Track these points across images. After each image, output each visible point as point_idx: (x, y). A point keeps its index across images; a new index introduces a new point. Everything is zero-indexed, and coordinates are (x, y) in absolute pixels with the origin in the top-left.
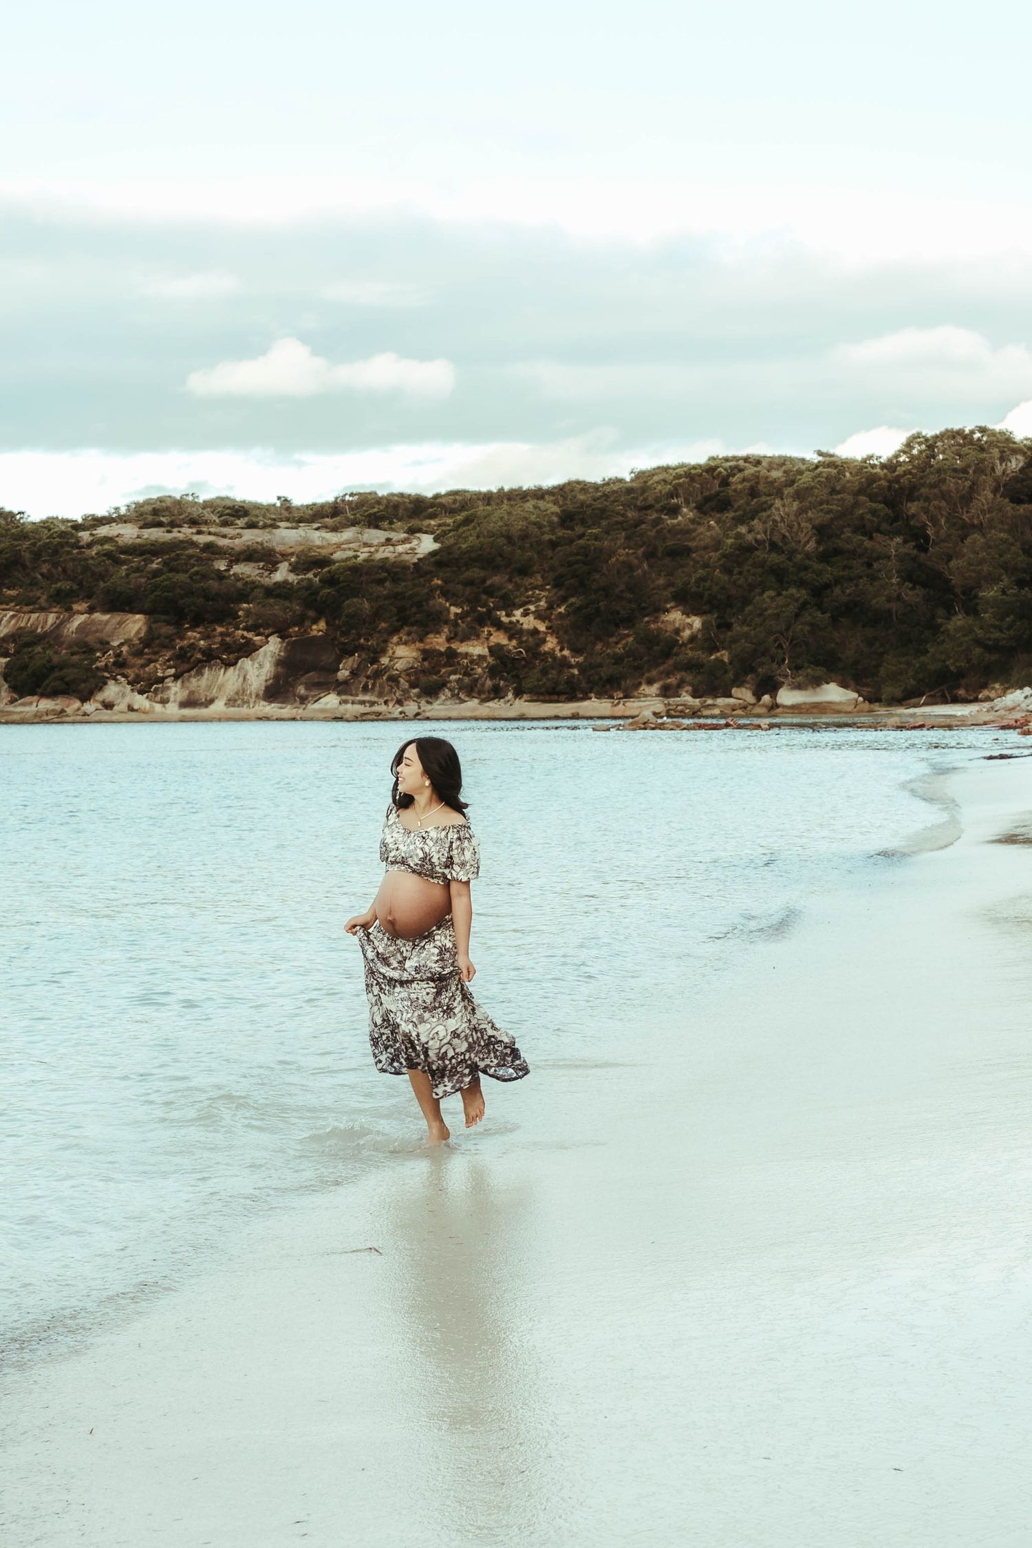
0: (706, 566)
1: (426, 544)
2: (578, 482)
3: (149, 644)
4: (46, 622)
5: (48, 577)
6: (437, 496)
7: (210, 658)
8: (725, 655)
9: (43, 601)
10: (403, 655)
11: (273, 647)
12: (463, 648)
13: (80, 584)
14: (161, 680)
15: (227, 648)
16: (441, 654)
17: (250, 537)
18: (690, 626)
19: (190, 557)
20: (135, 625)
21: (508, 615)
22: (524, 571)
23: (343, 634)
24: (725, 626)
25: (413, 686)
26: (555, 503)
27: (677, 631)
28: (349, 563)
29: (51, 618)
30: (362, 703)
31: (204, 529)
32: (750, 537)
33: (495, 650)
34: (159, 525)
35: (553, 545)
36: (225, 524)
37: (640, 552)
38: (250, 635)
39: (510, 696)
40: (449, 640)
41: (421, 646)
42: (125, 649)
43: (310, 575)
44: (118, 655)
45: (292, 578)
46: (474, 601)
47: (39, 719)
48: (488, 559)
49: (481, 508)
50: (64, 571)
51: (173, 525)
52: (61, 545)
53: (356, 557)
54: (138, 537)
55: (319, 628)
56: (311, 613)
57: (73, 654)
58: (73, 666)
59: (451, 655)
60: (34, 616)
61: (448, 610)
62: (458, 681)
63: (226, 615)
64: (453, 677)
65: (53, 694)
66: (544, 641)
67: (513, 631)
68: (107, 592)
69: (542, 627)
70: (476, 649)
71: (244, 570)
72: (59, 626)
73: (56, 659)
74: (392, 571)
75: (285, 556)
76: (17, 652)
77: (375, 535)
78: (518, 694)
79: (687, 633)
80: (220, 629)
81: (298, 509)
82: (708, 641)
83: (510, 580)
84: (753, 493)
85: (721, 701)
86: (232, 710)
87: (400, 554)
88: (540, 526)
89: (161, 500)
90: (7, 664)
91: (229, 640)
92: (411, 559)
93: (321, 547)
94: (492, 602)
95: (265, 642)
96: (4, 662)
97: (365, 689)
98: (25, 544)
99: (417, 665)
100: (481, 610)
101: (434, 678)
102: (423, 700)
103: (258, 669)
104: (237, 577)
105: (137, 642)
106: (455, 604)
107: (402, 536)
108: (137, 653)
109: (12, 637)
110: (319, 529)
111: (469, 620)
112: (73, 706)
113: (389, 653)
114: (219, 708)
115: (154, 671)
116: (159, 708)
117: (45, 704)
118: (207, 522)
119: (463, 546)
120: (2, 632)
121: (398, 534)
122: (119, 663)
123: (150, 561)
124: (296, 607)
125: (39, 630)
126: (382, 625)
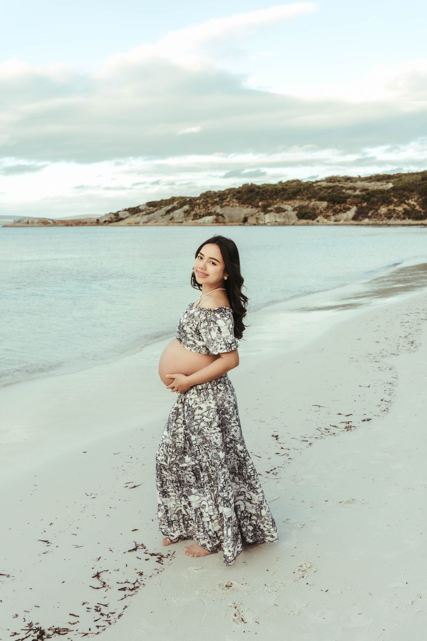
1: (390, 185)
3: (327, 208)
5: (306, 194)
6: (394, 175)
7: (340, 211)
9: (305, 198)
10: (383, 210)
11: (354, 209)
12: (397, 208)
13: (313, 195)
14: (330, 216)
15: (344, 209)
16: (392, 210)
17: (351, 184)
19: (338, 189)
20: (325, 204)
21: (408, 201)
22: (412, 191)
23: (370, 206)
25: (385, 217)
26: (421, 175)
28: (373, 190)
29: (307, 203)
30: (374, 221)
31: (341, 183)
33: (405, 209)
34: (331, 182)
35: (419, 185)
36: (346, 181)
38: (350, 206)
39: (407, 219)
40: (394, 207)
41: (387, 208)
42: (322, 209)
43: (364, 193)
44: (321, 210)
45: (360, 193)
46: (400, 198)
47: (304, 224)
48: (404, 189)
49: (404, 177)
50: (310, 192)
51: (334, 182)
52: (310, 187)
53: (374, 189)
54: (327, 185)
55: (365, 204)
56: (363, 201)
57: (311, 210)
58: (311, 213)
59: (394, 210)
60: (304, 202)
61: (394, 200)
62: (396, 216)
63: (345, 202)
64: (395, 215)
65: (306, 219)
66: (416, 207)
67: (409, 205)
68: (319, 197)
69: (415, 204)
70: (400, 209)
71: (349, 192)
72: (308, 204)
73: (307, 211)
74: (382, 192)
75: (358, 188)
76: (300, 210)
77: (379, 183)
78: (409, 219)
80: (343, 205)
81: (362, 178)
83: (409, 193)
86: (345, 223)
87: (384, 188)
88: (416, 181)
89: (332, 177)
91: (345, 207)
92: (387, 189)
93: (366, 186)
94: (404, 198)
95: (353, 207)
96: (296, 212)
97: (375, 218)
98: (302, 187)
99: (386, 212)
100: (402, 200)
101: (390, 215)
102: (387, 220)
103: (351, 213)
104: (347, 193)
105: (325, 208)
106: (396, 199)
107: (385, 183)
108: (325, 210)
109: (299, 207)
110: (366, 182)
111: (399, 202)
112: (311, 221)
113: (380, 210)
114: (342, 222)
115: (328, 214)
116: (329, 222)
117: (305, 221)
118: (342, 181)
119: (399, 186)
120: (296, 206)
121: (384, 183)
122: (321, 212)
123: (328, 190)
124: (360, 200)
125: (304, 205)
126: (379, 204)
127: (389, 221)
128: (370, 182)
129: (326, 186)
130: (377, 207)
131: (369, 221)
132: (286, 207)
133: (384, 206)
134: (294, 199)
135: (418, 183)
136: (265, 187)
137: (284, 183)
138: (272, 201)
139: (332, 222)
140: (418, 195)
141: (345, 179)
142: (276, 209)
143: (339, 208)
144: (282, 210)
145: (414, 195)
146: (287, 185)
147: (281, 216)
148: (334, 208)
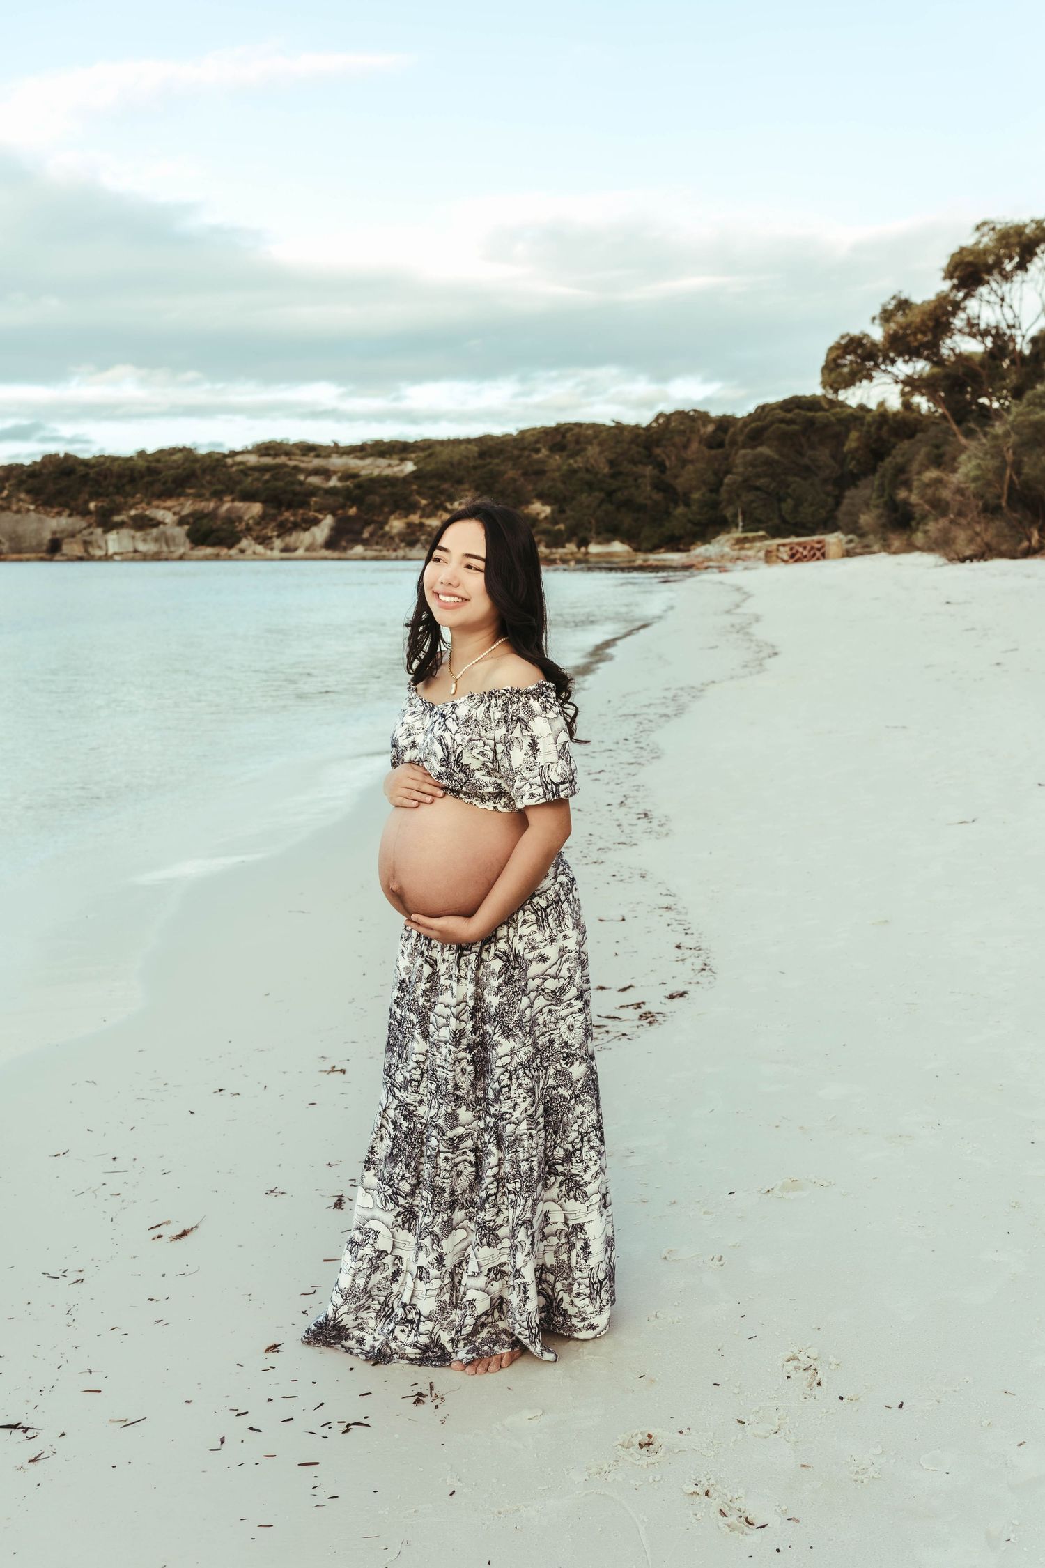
0: (553, 480)
1: (409, 467)
2: (488, 435)
3: (263, 519)
4: (209, 507)
5: (209, 483)
6: (416, 442)
7: (295, 526)
8: (562, 526)
9: (208, 495)
10: (396, 525)
11: (328, 521)
13: (227, 487)
14: (270, 538)
15: (304, 521)
17: (317, 462)
18: (544, 511)
19: (285, 473)
20: (256, 508)
21: (452, 504)
22: (460, 481)
23: (366, 514)
24: (562, 511)
25: (402, 541)
26: (476, 446)
27: (538, 514)
28: (370, 476)
29: (211, 505)
30: (376, 550)
31: (293, 457)
32: (575, 466)
34: (268, 455)
35: (475, 468)
36: (304, 455)
37: (520, 472)
38: (317, 514)
40: (421, 517)
41: (405, 520)
42: (251, 522)
43: (348, 483)
44: (247, 524)
45: (339, 484)
46: (433, 498)
47: (206, 558)
48: (441, 475)
49: (438, 448)
50: (218, 480)
51: (276, 455)
52: (216, 466)
53: (372, 474)
54: (258, 461)
55: (353, 511)
56: (349, 503)
57: (223, 523)
58: (224, 530)
59: (422, 525)
60: (203, 504)
61: (419, 502)
62: (426, 540)
63: (304, 504)
64: (423, 538)
65: (213, 545)
68: (241, 491)
71: (314, 480)
72: (216, 508)
73: (215, 527)
74: (391, 481)
75: (335, 473)
76: (194, 522)
77: (383, 462)
79: (543, 516)
80: (301, 511)
81: (342, 447)
82: (553, 519)
83: (452, 486)
84: (577, 442)
85: (561, 551)
86: (308, 554)
87: (395, 473)
88: (468, 458)
89: (270, 442)
90: (189, 530)
91: (305, 517)
92: (401, 475)
93: (353, 468)
94: (443, 498)
95: (324, 518)
96: (186, 527)
97: (377, 543)
98: (198, 465)
99: (404, 531)
100: (438, 502)
101: (413, 538)
102: (407, 549)
103: (321, 532)
104: (310, 484)
105: (256, 517)
106: (424, 498)
107: (397, 462)
108: (258, 523)
109: (191, 514)
110: (354, 458)
111: (431, 507)
112: (224, 551)
113: (390, 524)
114: (300, 552)
115: (267, 533)
116: (269, 552)
117: (209, 551)
118: (294, 454)
119: (429, 468)
120: (185, 512)
121: (395, 462)
122: (249, 529)
123: (263, 475)
124: (341, 500)
125: (206, 511)
126: (386, 510)
127: (410, 550)
128: (362, 458)
129: (258, 464)
130: (381, 519)
131: (366, 550)
132: (160, 514)
133: (397, 514)
134: (179, 495)
135: (471, 464)
136: (103, 464)
137: (151, 455)
138: (122, 500)
139: (276, 553)
140: (472, 490)
141: (301, 450)
142: (134, 518)
143: (292, 519)
144: (151, 523)
145: (465, 490)
146: (158, 461)
147: (149, 538)
148: (280, 518)
